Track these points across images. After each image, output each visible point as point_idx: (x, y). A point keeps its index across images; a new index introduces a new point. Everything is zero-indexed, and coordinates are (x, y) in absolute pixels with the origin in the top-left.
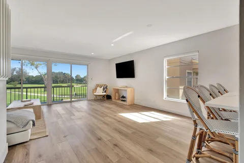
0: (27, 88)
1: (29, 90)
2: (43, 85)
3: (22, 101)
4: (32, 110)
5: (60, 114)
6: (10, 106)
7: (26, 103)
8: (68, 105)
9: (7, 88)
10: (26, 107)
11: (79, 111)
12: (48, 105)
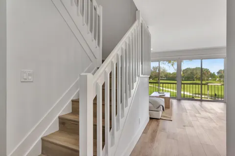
0: (163, 83)
1: (164, 85)
2: (176, 82)
3: (159, 93)
4: (163, 99)
5: (185, 109)
6: (152, 95)
7: (161, 94)
8: (197, 104)
9: (150, 83)
10: (160, 97)
11: (206, 111)
12: (178, 100)
